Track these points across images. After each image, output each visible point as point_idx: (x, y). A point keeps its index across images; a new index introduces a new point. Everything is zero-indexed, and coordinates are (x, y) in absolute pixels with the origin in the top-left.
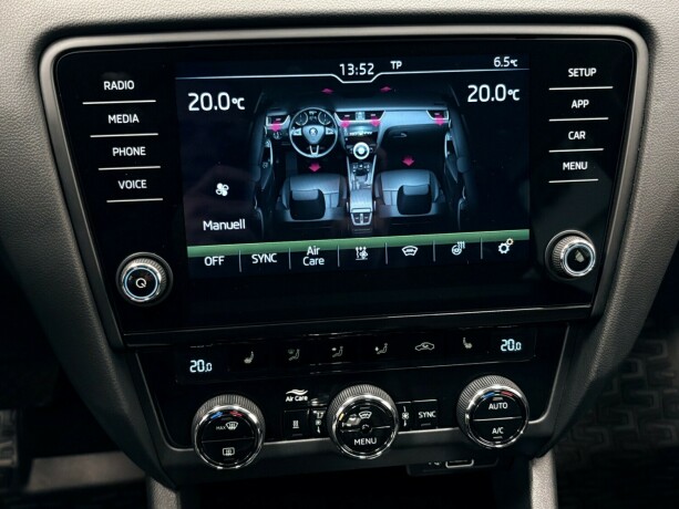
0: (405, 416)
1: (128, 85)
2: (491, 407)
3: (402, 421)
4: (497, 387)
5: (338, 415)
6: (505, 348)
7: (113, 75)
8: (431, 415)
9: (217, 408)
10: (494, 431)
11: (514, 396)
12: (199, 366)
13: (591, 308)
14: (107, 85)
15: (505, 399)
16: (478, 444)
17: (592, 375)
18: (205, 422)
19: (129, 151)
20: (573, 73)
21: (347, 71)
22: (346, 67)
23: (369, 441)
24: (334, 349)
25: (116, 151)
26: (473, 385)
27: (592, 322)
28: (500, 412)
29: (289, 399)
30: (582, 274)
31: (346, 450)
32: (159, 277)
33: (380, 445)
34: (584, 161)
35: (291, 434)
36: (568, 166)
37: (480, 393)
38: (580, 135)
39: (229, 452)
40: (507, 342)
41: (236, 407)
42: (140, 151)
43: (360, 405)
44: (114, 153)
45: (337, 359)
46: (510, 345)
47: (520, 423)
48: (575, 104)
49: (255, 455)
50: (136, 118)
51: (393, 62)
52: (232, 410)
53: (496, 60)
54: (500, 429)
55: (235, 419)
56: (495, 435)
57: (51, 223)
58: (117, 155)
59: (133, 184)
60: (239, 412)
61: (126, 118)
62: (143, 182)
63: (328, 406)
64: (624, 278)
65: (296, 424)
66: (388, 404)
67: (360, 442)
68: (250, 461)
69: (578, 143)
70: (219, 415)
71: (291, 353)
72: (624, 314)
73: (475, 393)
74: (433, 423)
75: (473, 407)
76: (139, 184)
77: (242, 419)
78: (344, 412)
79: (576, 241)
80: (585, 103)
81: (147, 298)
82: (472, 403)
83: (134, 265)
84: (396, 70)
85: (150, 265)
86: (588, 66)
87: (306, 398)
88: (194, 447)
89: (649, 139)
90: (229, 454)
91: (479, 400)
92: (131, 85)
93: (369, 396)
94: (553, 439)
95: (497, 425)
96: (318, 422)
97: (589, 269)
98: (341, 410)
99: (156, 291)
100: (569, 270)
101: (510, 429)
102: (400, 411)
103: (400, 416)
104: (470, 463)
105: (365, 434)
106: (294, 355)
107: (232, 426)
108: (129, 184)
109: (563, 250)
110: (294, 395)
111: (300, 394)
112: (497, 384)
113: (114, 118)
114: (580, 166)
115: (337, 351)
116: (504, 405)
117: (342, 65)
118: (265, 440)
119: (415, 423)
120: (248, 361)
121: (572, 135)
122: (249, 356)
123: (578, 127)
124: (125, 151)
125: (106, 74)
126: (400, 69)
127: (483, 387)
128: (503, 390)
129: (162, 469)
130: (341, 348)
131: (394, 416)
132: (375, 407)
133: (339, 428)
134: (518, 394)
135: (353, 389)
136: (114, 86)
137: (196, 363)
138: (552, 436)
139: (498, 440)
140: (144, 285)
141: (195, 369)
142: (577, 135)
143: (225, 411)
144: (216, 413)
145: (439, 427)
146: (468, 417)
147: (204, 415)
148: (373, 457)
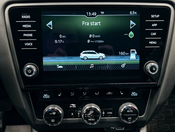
0: (104, 113)
1: (28, 17)
2: (128, 111)
3: (102, 114)
5: (84, 112)
6: (133, 95)
7: (25, 14)
8: (111, 113)
9: (50, 108)
10: (129, 118)
11: (135, 108)
12: (46, 96)
13: (157, 84)
14: (23, 17)
15: (132, 109)
16: (124, 122)
17: (157, 103)
18: (47, 112)
19: (28, 35)
20: (153, 16)
21: (89, 14)
22: (88, 13)
23: (93, 120)
24: (84, 93)
25: (25, 35)
26: (123, 105)
27: (157, 88)
28: (130, 113)
30: (154, 73)
31: (86, 121)
32: (35, 70)
33: (96, 121)
34: (155, 41)
35: (71, 117)
36: (151, 43)
38: (155, 34)
40: (133, 93)
41: (56, 108)
42: (31, 35)
43: (91, 108)
44: (24, 35)
45: (85, 96)
46: (134, 94)
47: (136, 116)
48: (153, 25)
49: (60, 122)
50: (30, 26)
51: (101, 12)
52: (54, 109)
53: (131, 12)
56: (129, 119)
57: (6, 54)
58: (25, 36)
59: (29, 44)
60: (56, 110)
61: (27, 26)
62: (32, 44)
63: (82, 109)
64: (166, 75)
65: (72, 114)
66: (99, 109)
67: (90, 120)
68: (59, 124)
69: (154, 36)
70: (51, 110)
71: (72, 93)
72: (167, 86)
73: (124, 107)
74: (112, 116)
75: (123, 111)
76: (30, 44)
77: (57, 112)
78: (86, 111)
79: (153, 64)
80: (156, 25)
81: (31, 76)
82: (122, 110)
83: (28, 66)
84: (102, 14)
85: (33, 67)
86: (157, 15)
87: (75, 107)
88: (43, 119)
89: (174, 35)
90: (53, 121)
91: (124, 109)
92: (29, 17)
93: (93, 107)
94: (147, 121)
95: (129, 117)
96: (79, 114)
97: (156, 72)
98: (85, 110)
99: (34, 74)
100: (150, 72)
101: (133, 118)
103: (102, 113)
104: (123, 128)
106: (72, 94)
107: (54, 113)
108: (28, 44)
109: (149, 66)
110: (72, 106)
111: (74, 105)
112: (130, 105)
113: (24, 26)
114: (154, 43)
116: (132, 111)
117: (87, 13)
118: (64, 118)
119: (106, 115)
120: (59, 95)
121: (152, 34)
122: (60, 94)
123: (154, 32)
124: (27, 35)
125: (23, 14)
126: (103, 14)
127: (126, 106)
128: (132, 107)
129: (35, 125)
130: (86, 93)
131: (100, 113)
132: (95, 110)
133: (84, 115)
134: (136, 108)
135: (89, 105)
136: (25, 17)
137: (45, 95)
138: (146, 121)
139: (130, 121)
140: (30, 72)
141: (45, 97)
142: (153, 34)
143: (52, 109)
144: (50, 109)
145: (113, 117)
146: (121, 114)
147: (46, 110)
148: (93, 124)
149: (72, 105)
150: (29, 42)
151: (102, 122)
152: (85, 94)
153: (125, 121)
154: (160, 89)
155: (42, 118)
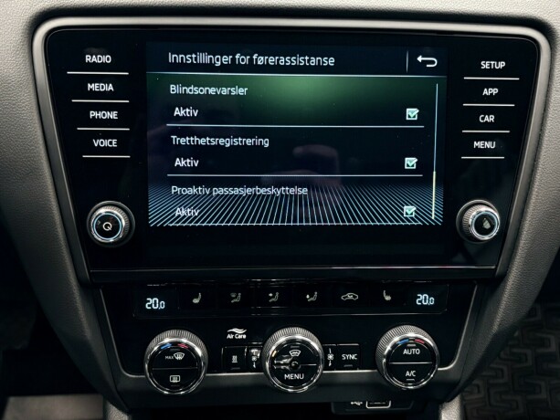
0: (331, 357)
1: (106, 59)
2: (406, 352)
3: (327, 361)
4: (411, 335)
5: (271, 352)
6: (420, 301)
7: (94, 50)
8: (353, 357)
9: (167, 340)
10: (408, 374)
11: (426, 344)
12: (154, 303)
13: (496, 269)
14: (88, 59)
16: (392, 385)
17: (496, 328)
18: (156, 353)
19: (104, 115)
20: (485, 65)
23: (298, 377)
24: (271, 295)
25: (93, 114)
26: (390, 333)
27: (494, 282)
28: (413, 357)
29: (230, 337)
30: (487, 238)
31: (277, 383)
32: (123, 223)
33: (307, 380)
34: (492, 141)
35: (229, 367)
36: (478, 144)
37: (396, 339)
38: (490, 119)
39: (175, 379)
40: (422, 297)
41: (184, 340)
42: (113, 115)
43: (292, 342)
44: (91, 116)
45: (274, 303)
46: (424, 299)
47: (431, 368)
48: (486, 92)
49: (198, 384)
50: (111, 87)
52: (180, 343)
54: (412, 372)
55: (182, 350)
56: (408, 377)
57: (34, 171)
58: (94, 117)
59: (106, 143)
60: (187, 344)
61: (103, 87)
62: (114, 141)
63: (263, 345)
64: (524, 244)
65: (235, 359)
66: (316, 345)
67: (290, 376)
68: (193, 388)
69: (487, 126)
70: (169, 346)
71: (234, 296)
72: (525, 274)
73: (392, 339)
74: (355, 365)
75: (390, 352)
76: (111, 143)
77: (189, 351)
78: (277, 349)
79: (483, 209)
80: (494, 91)
81: (111, 240)
82: (389, 348)
83: (103, 211)
85: (116, 212)
86: (498, 60)
87: (245, 336)
88: (145, 374)
89: (549, 124)
90: (175, 381)
91: (394, 346)
92: (108, 59)
93: (299, 337)
94: (462, 382)
95: (410, 368)
96: (254, 359)
97: (494, 233)
98: (274, 348)
99: (120, 234)
100: (476, 234)
101: (422, 372)
102: (326, 352)
103: (326, 357)
104: (387, 405)
105: (294, 370)
106: (236, 298)
107: (179, 357)
108: (102, 143)
109: (472, 215)
110: (234, 333)
111: (240, 333)
112: (412, 333)
113: (93, 87)
114: (489, 145)
115: (273, 297)
116: (417, 351)
118: (209, 371)
119: (339, 364)
120: (196, 301)
121: (483, 119)
122: (197, 297)
123: (488, 111)
124: (100, 115)
125: (88, 50)
127: (399, 335)
128: (417, 338)
129: (118, 392)
130: (277, 294)
131: (321, 355)
132: (304, 346)
133: (272, 363)
134: (431, 343)
135: (286, 330)
136: (94, 59)
137: (151, 301)
138: (459, 382)
139: (410, 382)
140: (110, 229)
141: (150, 306)
142: (487, 119)
143: (173, 343)
144: (166, 344)
145: (360, 369)
146: (384, 360)
147: (154, 347)
148: (300, 391)
149: (234, 330)
150: (106, 135)
151: (325, 384)
152: (274, 297)
153: (397, 382)
154: (505, 286)
155: (142, 372)
